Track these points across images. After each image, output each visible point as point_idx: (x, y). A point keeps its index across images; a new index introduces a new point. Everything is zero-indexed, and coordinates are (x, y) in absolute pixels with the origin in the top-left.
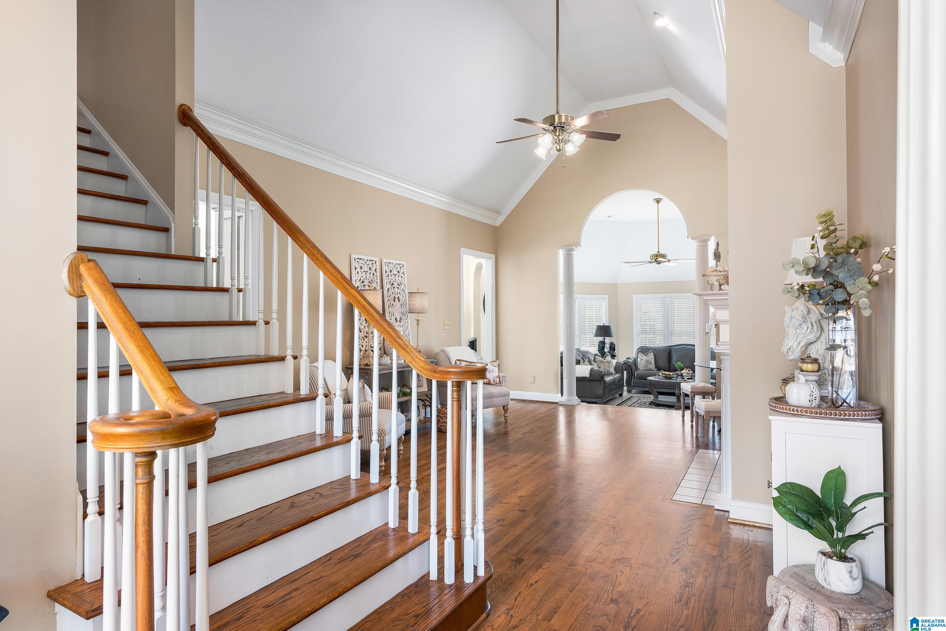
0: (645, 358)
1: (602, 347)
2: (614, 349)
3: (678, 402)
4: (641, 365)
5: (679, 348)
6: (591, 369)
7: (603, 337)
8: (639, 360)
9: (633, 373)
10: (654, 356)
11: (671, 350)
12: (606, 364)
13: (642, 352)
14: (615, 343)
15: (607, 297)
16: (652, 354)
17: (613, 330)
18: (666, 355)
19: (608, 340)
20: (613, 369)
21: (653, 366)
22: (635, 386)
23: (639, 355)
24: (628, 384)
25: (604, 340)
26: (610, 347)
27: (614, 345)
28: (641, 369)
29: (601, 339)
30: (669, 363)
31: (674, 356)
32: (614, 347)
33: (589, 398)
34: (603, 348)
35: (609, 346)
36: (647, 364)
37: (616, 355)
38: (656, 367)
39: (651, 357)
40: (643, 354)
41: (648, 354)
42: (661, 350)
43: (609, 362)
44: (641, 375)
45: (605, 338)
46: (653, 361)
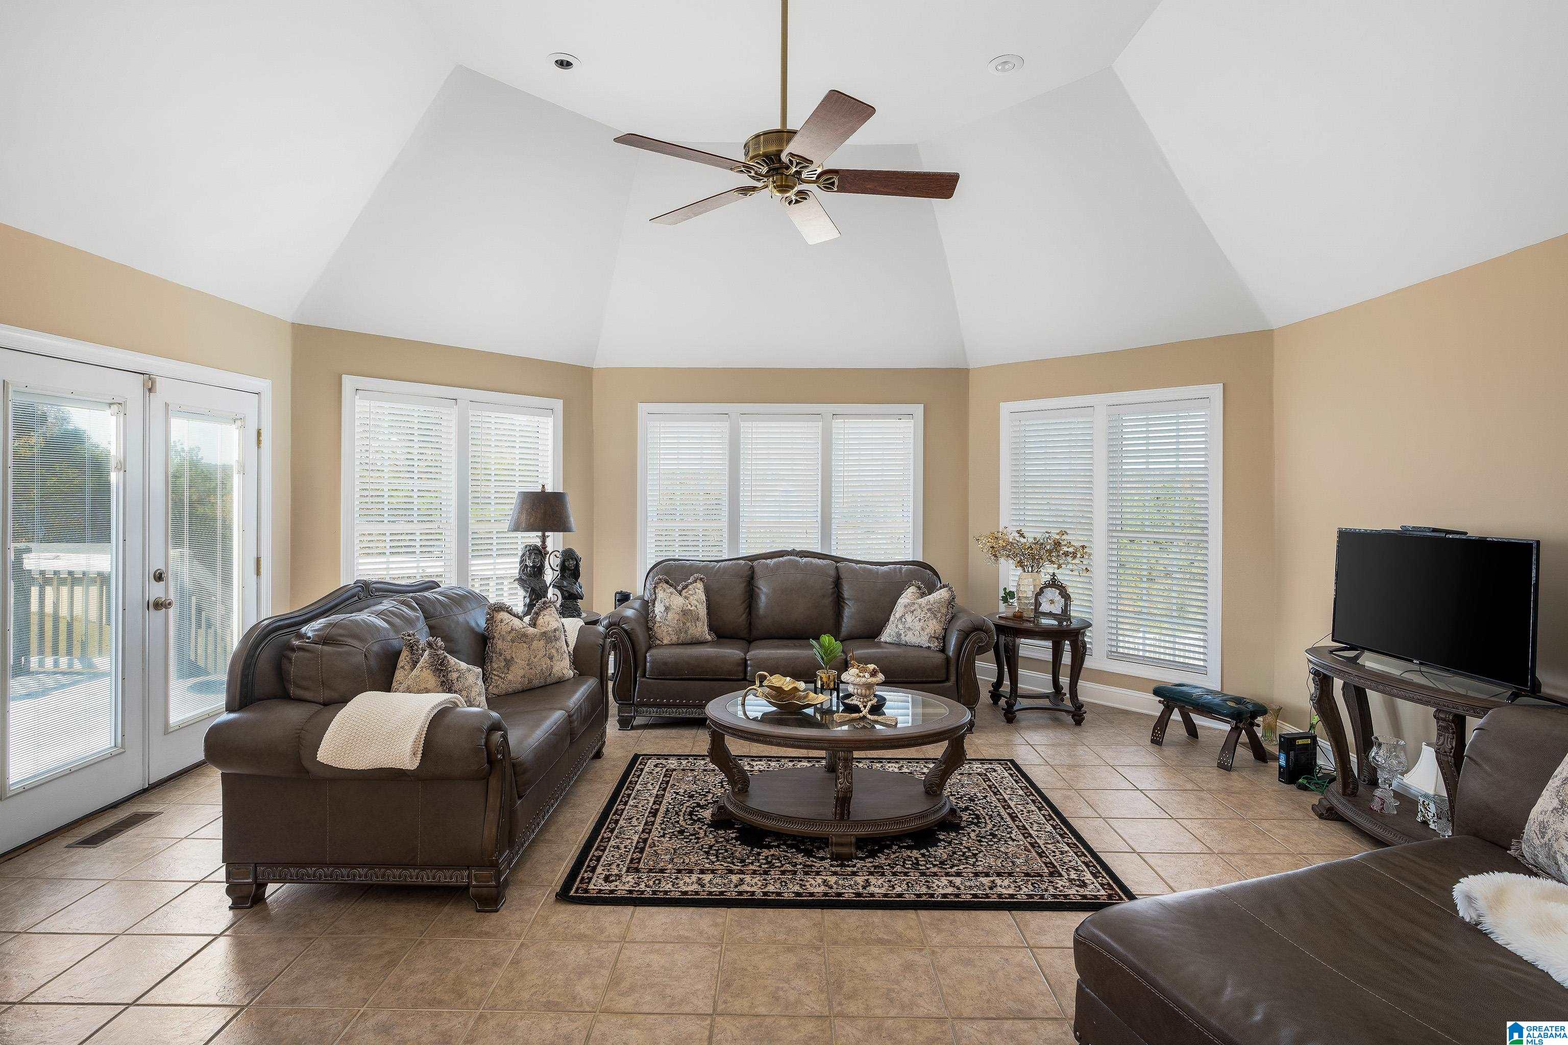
0: (678, 601)
1: (534, 567)
2: (576, 574)
3: (842, 818)
4: (665, 629)
5: (778, 566)
6: (439, 718)
7: (540, 534)
8: (659, 609)
9: (640, 658)
10: (707, 591)
11: (753, 572)
12: (538, 644)
13: (667, 582)
14: (579, 552)
15: (558, 404)
16: (700, 585)
17: (574, 511)
18: (739, 588)
19: (555, 542)
20: (567, 662)
21: (701, 629)
22: (644, 705)
23: (660, 594)
24: (623, 696)
25: (544, 542)
26: (563, 568)
27: (577, 560)
28: (665, 642)
29: (533, 538)
30: (750, 613)
31: (764, 590)
32: (577, 566)
33: (423, 867)
34: (538, 571)
35: (558, 561)
36: (684, 624)
37: (584, 591)
38: (711, 628)
39: (696, 597)
40: (672, 590)
41: (686, 586)
42: (725, 570)
43: (549, 637)
44: (665, 664)
45: (547, 534)
46: (703, 611)
